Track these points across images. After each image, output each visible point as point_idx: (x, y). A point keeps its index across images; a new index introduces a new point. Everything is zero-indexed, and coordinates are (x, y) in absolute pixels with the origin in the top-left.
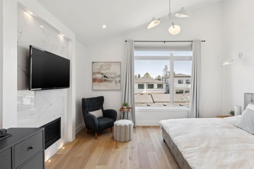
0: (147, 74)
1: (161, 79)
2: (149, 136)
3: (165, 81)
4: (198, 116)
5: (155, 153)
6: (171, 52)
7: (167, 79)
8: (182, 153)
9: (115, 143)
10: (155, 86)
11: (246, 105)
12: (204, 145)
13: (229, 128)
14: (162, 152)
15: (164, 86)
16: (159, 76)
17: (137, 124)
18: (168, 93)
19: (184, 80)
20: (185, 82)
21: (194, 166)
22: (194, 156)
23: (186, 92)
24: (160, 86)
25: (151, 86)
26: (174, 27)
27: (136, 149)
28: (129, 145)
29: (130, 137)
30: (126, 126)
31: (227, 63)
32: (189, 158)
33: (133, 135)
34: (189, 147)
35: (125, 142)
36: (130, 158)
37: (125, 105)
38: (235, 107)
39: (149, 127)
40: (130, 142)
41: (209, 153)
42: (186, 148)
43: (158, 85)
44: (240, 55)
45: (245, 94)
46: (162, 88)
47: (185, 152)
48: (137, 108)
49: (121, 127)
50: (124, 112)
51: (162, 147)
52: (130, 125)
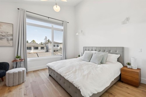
0: (33, 41)
1: (43, 44)
2: (39, 76)
3: (46, 45)
4: (66, 59)
5: (45, 84)
6: (52, 25)
7: (46, 44)
8: (65, 77)
9: (7, 88)
10: (39, 48)
11: (84, 52)
12: (74, 69)
13: (80, 61)
14: (49, 82)
15: (45, 48)
16: (42, 43)
17: (29, 70)
18: (47, 52)
19: (56, 45)
20: (56, 46)
21: (73, 80)
22: (71, 76)
23: (57, 51)
24: (42, 48)
25: (36, 48)
26: (57, 7)
27: (30, 87)
28: (23, 86)
29: (23, 80)
30: (19, 72)
31: (78, 34)
32: (69, 77)
33: (26, 78)
34: (67, 73)
35: (19, 84)
36: (25, 95)
37: (18, 57)
38: (80, 53)
39: (38, 70)
40: (23, 84)
41: (77, 72)
42: (66, 73)
43: (41, 47)
44: (82, 31)
45: (84, 47)
46: (44, 49)
47: (66, 76)
48: (28, 59)
49: (14, 74)
50: (16, 63)
51: (49, 80)
52: (23, 71)
